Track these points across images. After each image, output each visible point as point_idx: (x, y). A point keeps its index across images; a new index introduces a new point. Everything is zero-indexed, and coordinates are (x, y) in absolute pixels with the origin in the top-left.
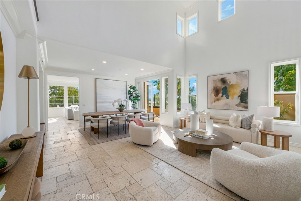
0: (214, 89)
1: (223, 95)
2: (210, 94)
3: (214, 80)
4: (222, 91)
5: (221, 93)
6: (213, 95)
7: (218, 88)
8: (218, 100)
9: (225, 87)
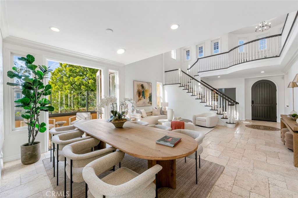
0: (138, 92)
1: (142, 96)
2: (136, 95)
3: (138, 85)
4: (142, 94)
5: (141, 95)
6: (137, 96)
7: (140, 91)
8: (140, 100)
9: (143, 91)
